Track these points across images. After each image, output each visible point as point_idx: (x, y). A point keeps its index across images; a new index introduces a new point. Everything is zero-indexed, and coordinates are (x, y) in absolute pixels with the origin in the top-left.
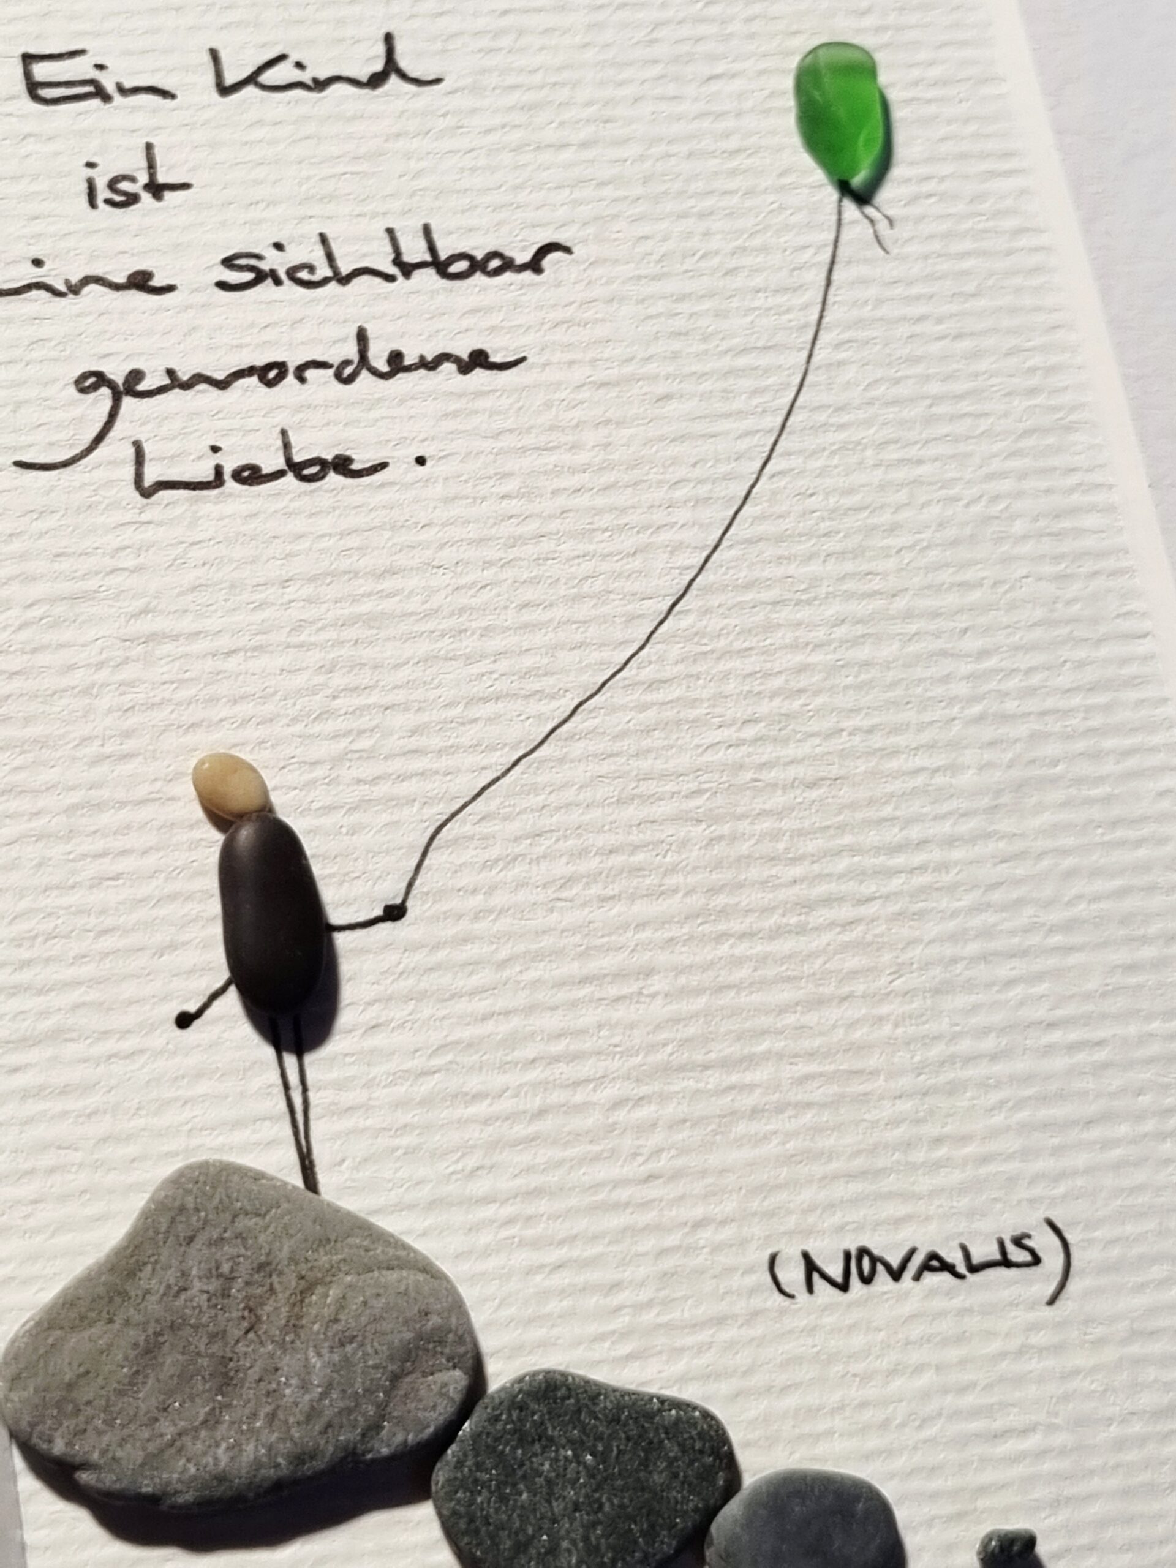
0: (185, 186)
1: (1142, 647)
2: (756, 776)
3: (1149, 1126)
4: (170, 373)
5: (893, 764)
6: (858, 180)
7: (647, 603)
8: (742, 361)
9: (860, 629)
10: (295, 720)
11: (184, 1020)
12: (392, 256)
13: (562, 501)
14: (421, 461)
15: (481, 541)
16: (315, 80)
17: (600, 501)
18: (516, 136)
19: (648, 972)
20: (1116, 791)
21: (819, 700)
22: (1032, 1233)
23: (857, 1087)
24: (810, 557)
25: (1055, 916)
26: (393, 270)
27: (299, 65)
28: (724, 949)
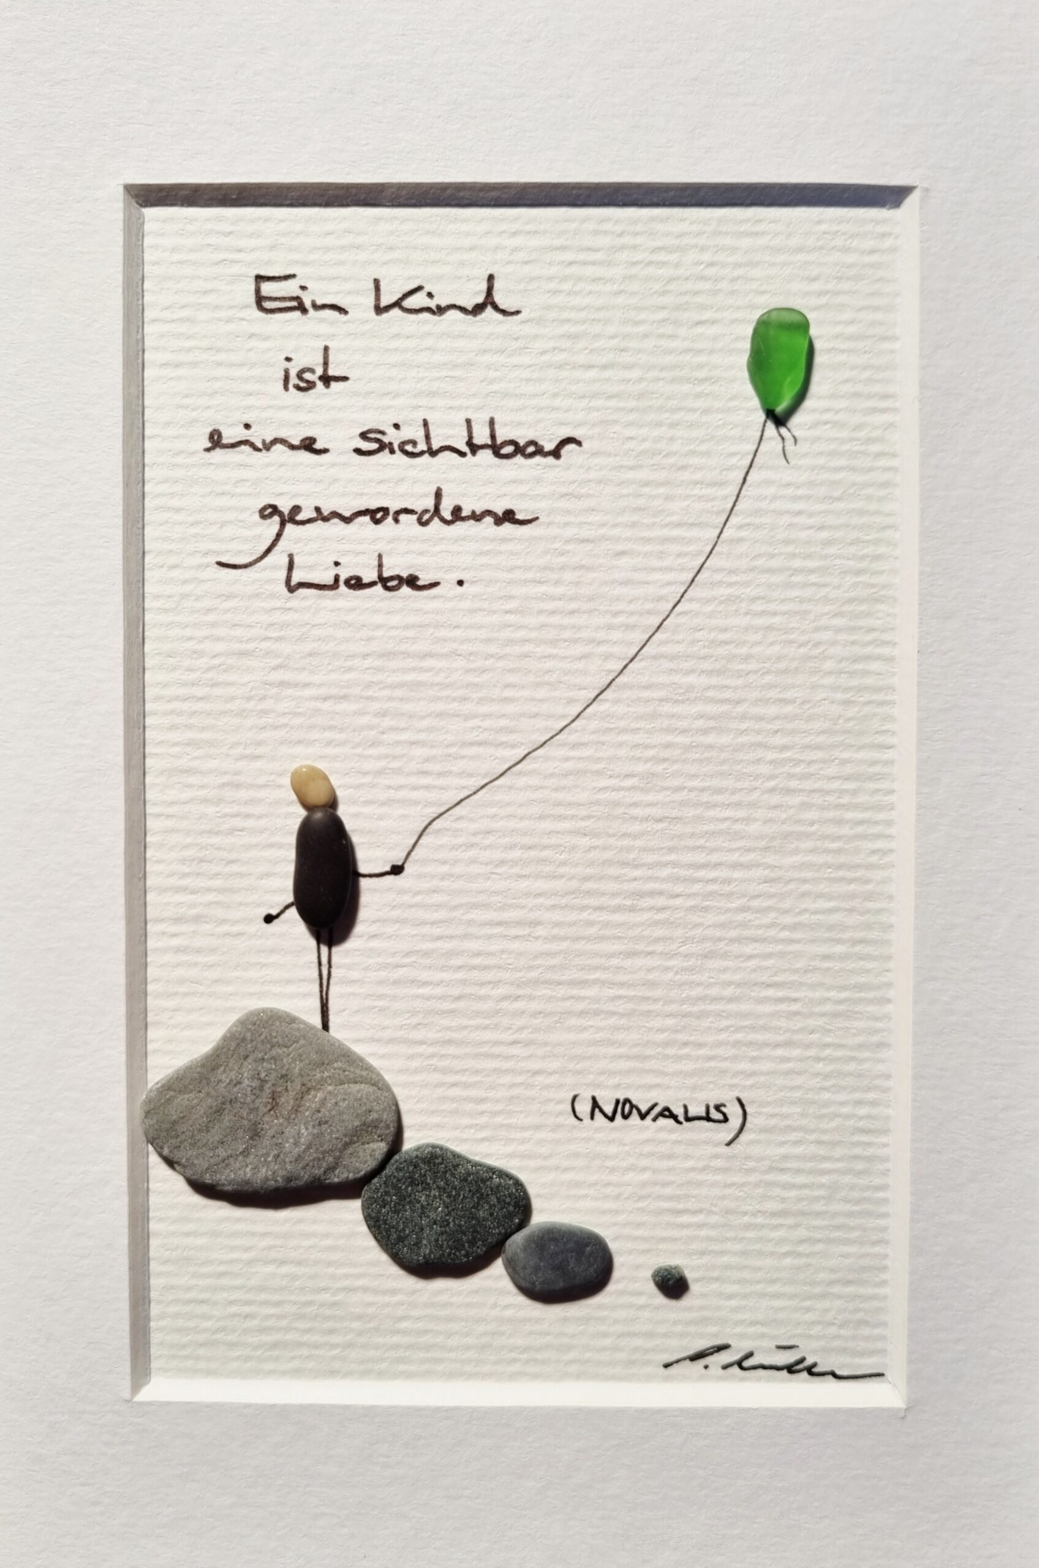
0: (345, 379)
1: (888, 755)
2: (626, 811)
3: (812, 1052)
4: (318, 510)
5: (712, 813)
6: (780, 409)
7: (583, 692)
8: (676, 532)
9: (712, 723)
10: (358, 745)
11: (269, 919)
12: (466, 439)
13: (542, 619)
14: (460, 583)
15: (488, 641)
16: (439, 307)
17: (566, 621)
18: (560, 357)
19: (536, 923)
20: (846, 847)
21: (675, 767)
22: (727, 1104)
23: (645, 1007)
24: (692, 671)
25: (788, 920)
26: (466, 449)
27: (430, 295)
28: (585, 915)
